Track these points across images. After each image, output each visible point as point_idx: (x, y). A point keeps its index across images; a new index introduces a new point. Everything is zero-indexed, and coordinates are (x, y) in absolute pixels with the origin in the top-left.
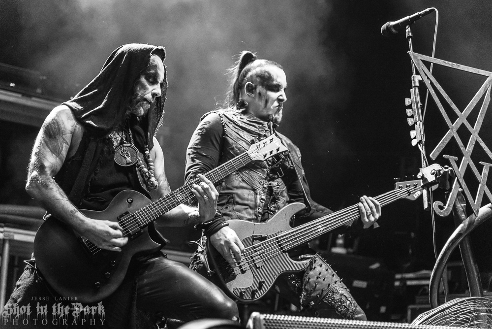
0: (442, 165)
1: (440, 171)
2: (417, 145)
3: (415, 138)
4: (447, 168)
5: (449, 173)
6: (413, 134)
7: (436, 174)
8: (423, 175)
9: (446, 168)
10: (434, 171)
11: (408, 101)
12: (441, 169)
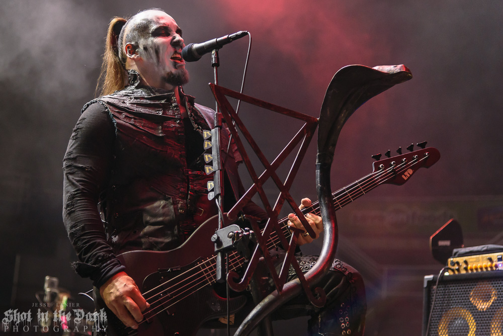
0: (242, 227)
1: (238, 233)
2: (214, 200)
3: (212, 190)
4: (248, 231)
5: (251, 237)
6: (210, 185)
7: (234, 237)
8: (218, 238)
9: (246, 231)
10: (231, 233)
11: (208, 144)
12: (240, 231)
